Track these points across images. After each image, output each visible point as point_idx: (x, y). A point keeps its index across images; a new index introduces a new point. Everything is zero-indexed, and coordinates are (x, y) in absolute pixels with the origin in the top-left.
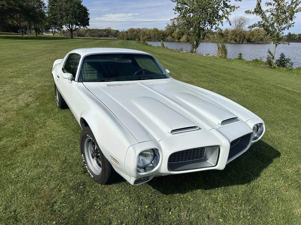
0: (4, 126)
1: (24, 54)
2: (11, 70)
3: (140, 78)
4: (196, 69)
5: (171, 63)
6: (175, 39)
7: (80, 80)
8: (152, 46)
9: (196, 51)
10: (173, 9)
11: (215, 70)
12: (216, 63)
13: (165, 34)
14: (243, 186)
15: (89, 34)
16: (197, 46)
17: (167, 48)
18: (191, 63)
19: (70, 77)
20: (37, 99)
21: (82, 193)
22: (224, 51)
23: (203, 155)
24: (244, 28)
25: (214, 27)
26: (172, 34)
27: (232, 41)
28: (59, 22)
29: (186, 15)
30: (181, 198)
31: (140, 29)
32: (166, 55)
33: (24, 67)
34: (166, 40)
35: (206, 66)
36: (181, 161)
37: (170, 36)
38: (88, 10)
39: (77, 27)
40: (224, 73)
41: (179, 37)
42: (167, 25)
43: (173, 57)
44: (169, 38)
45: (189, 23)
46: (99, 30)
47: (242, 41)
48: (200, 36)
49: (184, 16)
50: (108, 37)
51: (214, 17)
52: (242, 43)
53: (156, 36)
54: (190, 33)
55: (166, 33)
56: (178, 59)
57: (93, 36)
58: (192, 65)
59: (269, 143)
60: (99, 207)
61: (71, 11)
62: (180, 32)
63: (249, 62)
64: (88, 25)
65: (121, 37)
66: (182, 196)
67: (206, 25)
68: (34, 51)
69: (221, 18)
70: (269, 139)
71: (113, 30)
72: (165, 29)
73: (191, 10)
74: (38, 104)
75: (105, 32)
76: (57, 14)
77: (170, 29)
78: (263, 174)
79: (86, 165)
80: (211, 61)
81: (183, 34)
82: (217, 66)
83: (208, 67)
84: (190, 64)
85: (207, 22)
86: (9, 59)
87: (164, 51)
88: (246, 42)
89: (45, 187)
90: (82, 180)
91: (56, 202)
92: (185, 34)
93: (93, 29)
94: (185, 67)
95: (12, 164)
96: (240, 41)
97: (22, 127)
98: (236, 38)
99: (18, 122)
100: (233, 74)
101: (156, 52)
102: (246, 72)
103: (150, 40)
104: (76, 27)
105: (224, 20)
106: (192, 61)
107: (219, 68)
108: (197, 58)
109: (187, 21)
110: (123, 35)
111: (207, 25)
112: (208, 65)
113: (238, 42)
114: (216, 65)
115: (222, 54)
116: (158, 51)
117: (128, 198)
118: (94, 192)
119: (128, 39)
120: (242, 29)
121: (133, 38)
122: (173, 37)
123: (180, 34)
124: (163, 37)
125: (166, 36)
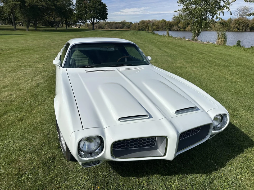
0: (14, 102)
1: (52, 44)
2: (37, 56)
3: (118, 65)
4: (193, 55)
5: (172, 50)
6: (181, 28)
7: (65, 67)
8: (158, 35)
9: (197, 39)
10: (178, 2)
11: (210, 57)
12: (213, 50)
13: (172, 24)
14: (203, 176)
15: (108, 26)
16: (198, 34)
17: (171, 36)
18: (190, 50)
19: (58, 64)
20: (47, 80)
21: (49, 167)
22: (224, 39)
23: (155, 143)
25: (215, 17)
26: (178, 24)
27: (235, 30)
28: (83, 17)
29: (189, 6)
30: (136, 181)
31: (150, 20)
32: (169, 43)
33: (48, 54)
34: (173, 30)
35: (204, 52)
36: (130, 147)
37: (176, 26)
38: (107, 6)
39: (98, 21)
40: (219, 59)
41: (184, 27)
42: (174, 16)
43: (175, 45)
44: (175, 27)
45: (192, 14)
46: (116, 23)
47: (245, 29)
48: (201, 25)
49: (187, 8)
50: (123, 29)
51: (216, 7)
52: (245, 31)
53: (164, 26)
56: (179, 46)
57: (111, 28)
58: (190, 51)
59: (245, 131)
60: (58, 182)
61: (93, 7)
62: (186, 22)
63: (247, 49)
64: (107, 18)
65: (134, 28)
66: (138, 180)
67: (207, 15)
68: (61, 41)
69: (222, 8)
70: (246, 128)
71: (127, 22)
72: (172, 20)
73: (194, 2)
74: (46, 84)
75: (120, 24)
76: (83, 11)
77: (177, 19)
78: (229, 165)
79: (60, 142)
80: (210, 48)
81: (188, 24)
82: (214, 53)
83: (205, 54)
84: (188, 51)
85: (208, 12)
86: (40, 47)
87: (168, 39)
88: (249, 30)
89: (22, 159)
90: (54, 155)
91: (25, 173)
92: (190, 24)
93: (111, 22)
94: (182, 53)
95: (5, 135)
96: (243, 29)
97: (25, 104)
98: (239, 26)
99: (24, 99)
100: (227, 60)
101: (161, 40)
102: (241, 58)
103: (158, 30)
104: (96, 21)
105: (225, 10)
106: (191, 48)
107: (215, 55)
108: (197, 45)
109: (190, 12)
110: (135, 26)
111: (209, 15)
112: (205, 51)
113: (241, 30)
114: (213, 51)
115: (221, 41)
116: (162, 39)
117: (86, 176)
118: (60, 167)
119: (139, 30)
120: (245, 18)
121: (143, 29)
122: (179, 27)
123: (185, 24)
124: (170, 27)
125: (172, 26)
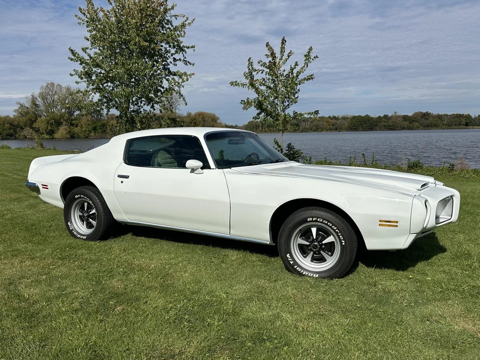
6: (42, 134)
13: (16, 123)
24: (177, 111)
26: (33, 124)
34: (21, 137)
37: (28, 128)
41: (51, 130)
42: (19, 106)
44: (27, 131)
54: (74, 122)
55: (19, 122)
72: (15, 113)
77: (27, 113)
79: (297, 267)
81: (59, 124)
92: (64, 123)
120: (175, 113)
122: (37, 131)
123: (51, 124)
124: (12, 131)
125: (18, 129)
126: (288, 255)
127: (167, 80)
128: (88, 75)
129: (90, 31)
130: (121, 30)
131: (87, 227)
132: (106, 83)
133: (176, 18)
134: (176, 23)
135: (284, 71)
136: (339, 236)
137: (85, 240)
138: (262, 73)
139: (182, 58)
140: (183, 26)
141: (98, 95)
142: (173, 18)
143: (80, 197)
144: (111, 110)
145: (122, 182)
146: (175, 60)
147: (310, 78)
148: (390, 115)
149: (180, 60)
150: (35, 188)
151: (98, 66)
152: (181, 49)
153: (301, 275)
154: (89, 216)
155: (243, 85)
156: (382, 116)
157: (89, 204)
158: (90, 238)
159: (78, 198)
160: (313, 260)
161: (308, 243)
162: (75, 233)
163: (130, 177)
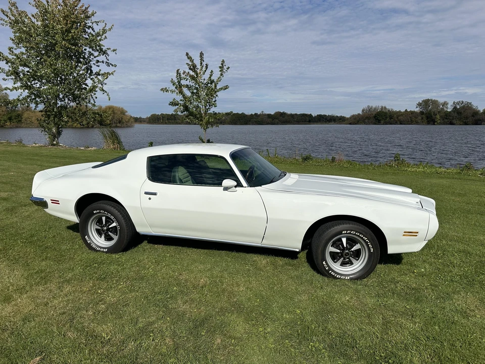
9: (59, 143)
16: (59, 133)
47: (92, 124)
52: (93, 127)
79: (331, 272)
88: (98, 125)
96: (88, 123)
115: (114, 144)
126: (324, 263)
127: (91, 79)
128: (16, 73)
129: (15, 32)
130: (47, 34)
131: (105, 240)
132: (33, 81)
133: (97, 24)
134: (97, 28)
135: (204, 80)
136: (368, 246)
137: (106, 252)
138: (187, 80)
139: (105, 60)
140: (104, 31)
141: (27, 91)
142: (94, 24)
143: (100, 212)
144: (39, 105)
145: (150, 199)
146: (98, 61)
147: (226, 88)
148: (259, 113)
149: (103, 62)
150: (42, 204)
151: (25, 65)
152: (104, 52)
153: (335, 278)
154: (108, 229)
155: (172, 92)
156: (253, 114)
157: (107, 218)
158: (111, 250)
159: (97, 213)
160: (343, 264)
161: (339, 251)
162: (94, 246)
163: (158, 194)
